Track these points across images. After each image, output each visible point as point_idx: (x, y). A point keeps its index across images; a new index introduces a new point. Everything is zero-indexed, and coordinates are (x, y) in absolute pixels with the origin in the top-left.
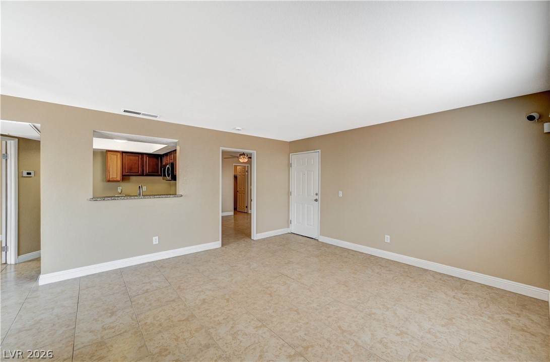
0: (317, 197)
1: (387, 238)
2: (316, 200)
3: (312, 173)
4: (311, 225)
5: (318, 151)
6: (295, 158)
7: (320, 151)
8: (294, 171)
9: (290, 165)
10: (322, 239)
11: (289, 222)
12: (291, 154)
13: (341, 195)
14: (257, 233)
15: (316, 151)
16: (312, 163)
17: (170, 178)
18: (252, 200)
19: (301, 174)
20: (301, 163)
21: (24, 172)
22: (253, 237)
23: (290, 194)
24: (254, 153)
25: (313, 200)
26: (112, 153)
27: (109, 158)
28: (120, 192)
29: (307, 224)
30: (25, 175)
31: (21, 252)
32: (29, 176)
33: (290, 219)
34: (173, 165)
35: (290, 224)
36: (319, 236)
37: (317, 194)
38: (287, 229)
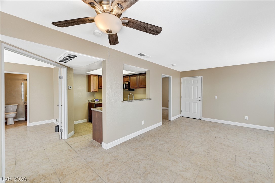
0: (200, 99)
1: (247, 118)
3: (197, 87)
4: (196, 113)
5: (201, 76)
6: (184, 80)
7: (202, 76)
8: (184, 86)
9: (181, 83)
10: (203, 119)
11: (181, 111)
12: (182, 78)
13: (216, 97)
14: (172, 117)
15: (200, 76)
16: (197, 82)
17: (128, 90)
18: (169, 101)
19: (189, 87)
20: (189, 82)
21: (69, 86)
22: (171, 119)
23: (181, 97)
24: (171, 77)
25: (198, 100)
26: (94, 76)
27: (93, 79)
28: (95, 97)
29: (193, 112)
30: (69, 88)
31: (69, 132)
32: (70, 88)
33: (181, 110)
34: (129, 83)
35: (181, 112)
36: (202, 118)
37: (200, 97)
38: (180, 115)
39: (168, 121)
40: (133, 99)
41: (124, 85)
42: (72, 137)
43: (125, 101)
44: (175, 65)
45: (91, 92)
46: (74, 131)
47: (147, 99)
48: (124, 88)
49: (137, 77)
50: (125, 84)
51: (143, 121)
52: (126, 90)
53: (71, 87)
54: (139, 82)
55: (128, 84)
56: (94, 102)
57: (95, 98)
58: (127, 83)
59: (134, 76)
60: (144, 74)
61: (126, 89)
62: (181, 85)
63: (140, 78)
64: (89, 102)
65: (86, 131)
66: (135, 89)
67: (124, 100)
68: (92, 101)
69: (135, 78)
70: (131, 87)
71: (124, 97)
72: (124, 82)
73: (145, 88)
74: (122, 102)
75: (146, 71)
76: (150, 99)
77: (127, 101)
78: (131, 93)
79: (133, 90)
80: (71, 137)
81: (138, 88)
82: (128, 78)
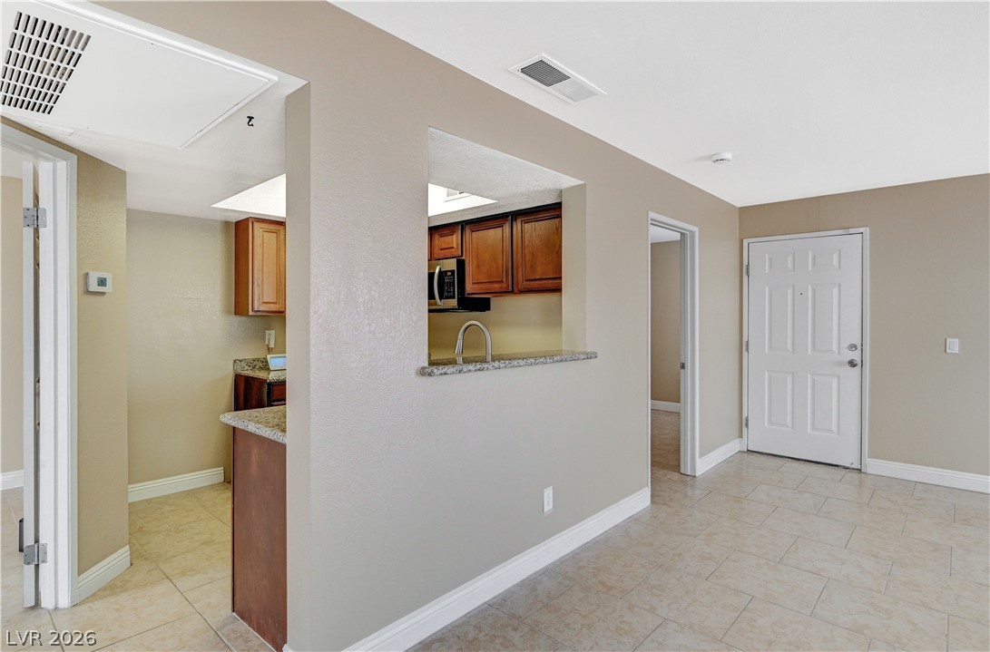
0: (856, 356)
2: (852, 364)
3: (835, 291)
4: (831, 431)
5: (861, 230)
6: (762, 251)
7: (866, 230)
8: (759, 287)
9: (743, 270)
10: (874, 466)
11: (743, 423)
12: (746, 242)
15: (852, 231)
16: (835, 262)
17: (453, 303)
18: (683, 366)
19: (790, 292)
20: (790, 265)
21: (91, 274)
22: (694, 469)
23: (742, 346)
24: (692, 233)
25: (840, 364)
26: (265, 226)
27: (258, 242)
28: (272, 346)
29: (813, 428)
30: (94, 287)
31: (84, 559)
32: (101, 289)
33: (745, 415)
34: (461, 264)
35: (745, 429)
36: (867, 460)
37: (853, 347)
38: (737, 441)
39: (675, 476)
40: (489, 358)
41: (431, 276)
42: (111, 588)
43: (442, 369)
44: (728, 155)
45: (247, 315)
46: (127, 547)
47: (574, 357)
48: (431, 296)
49: (507, 228)
50: (440, 272)
51: (548, 494)
52: (440, 303)
53: (102, 282)
54: (518, 258)
55: (453, 272)
56: (261, 375)
57: (269, 350)
58: (451, 265)
59: (489, 223)
60: (552, 211)
61: (441, 298)
62: (745, 277)
63: (527, 236)
64: (239, 371)
65: (205, 543)
66: (494, 302)
67: (432, 363)
68: (252, 364)
69: (493, 235)
70: (469, 288)
71: (433, 344)
72: (432, 258)
73: (558, 290)
74: (422, 372)
75: (560, 192)
76: (591, 356)
77: (449, 369)
78: (473, 319)
79: (481, 305)
80: (104, 589)
81: (512, 292)
82: (454, 240)
